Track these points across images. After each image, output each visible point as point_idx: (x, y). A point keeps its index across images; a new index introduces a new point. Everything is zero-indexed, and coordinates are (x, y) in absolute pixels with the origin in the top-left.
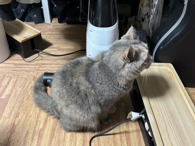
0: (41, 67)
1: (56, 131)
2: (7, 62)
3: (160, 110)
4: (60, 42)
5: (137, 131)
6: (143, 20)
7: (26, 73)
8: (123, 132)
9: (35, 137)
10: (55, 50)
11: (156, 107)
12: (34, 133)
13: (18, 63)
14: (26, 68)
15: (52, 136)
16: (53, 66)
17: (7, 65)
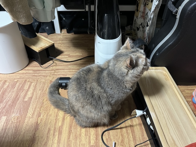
0: (56, 72)
1: (73, 128)
2: (27, 68)
3: (159, 108)
4: (70, 49)
5: (140, 124)
6: (138, 29)
7: (43, 78)
8: (129, 126)
9: (56, 133)
10: (66, 56)
11: (157, 105)
12: (55, 129)
13: (36, 69)
14: (43, 73)
15: (70, 132)
16: (65, 71)
17: (27, 71)
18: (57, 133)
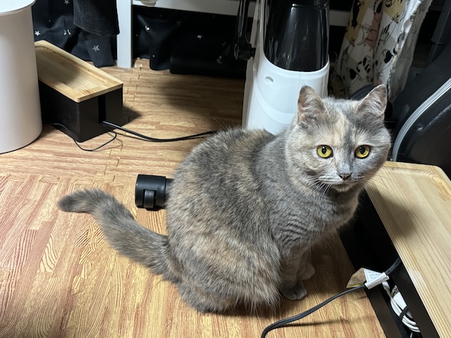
0: (122, 164)
1: (176, 311)
2: (36, 146)
4: (160, 110)
6: (353, 74)
7: (86, 176)
8: (337, 321)
9: (128, 322)
12: (123, 312)
13: (63, 151)
14: (85, 163)
15: (168, 321)
16: (148, 162)
17: (37, 154)
18: (130, 323)
